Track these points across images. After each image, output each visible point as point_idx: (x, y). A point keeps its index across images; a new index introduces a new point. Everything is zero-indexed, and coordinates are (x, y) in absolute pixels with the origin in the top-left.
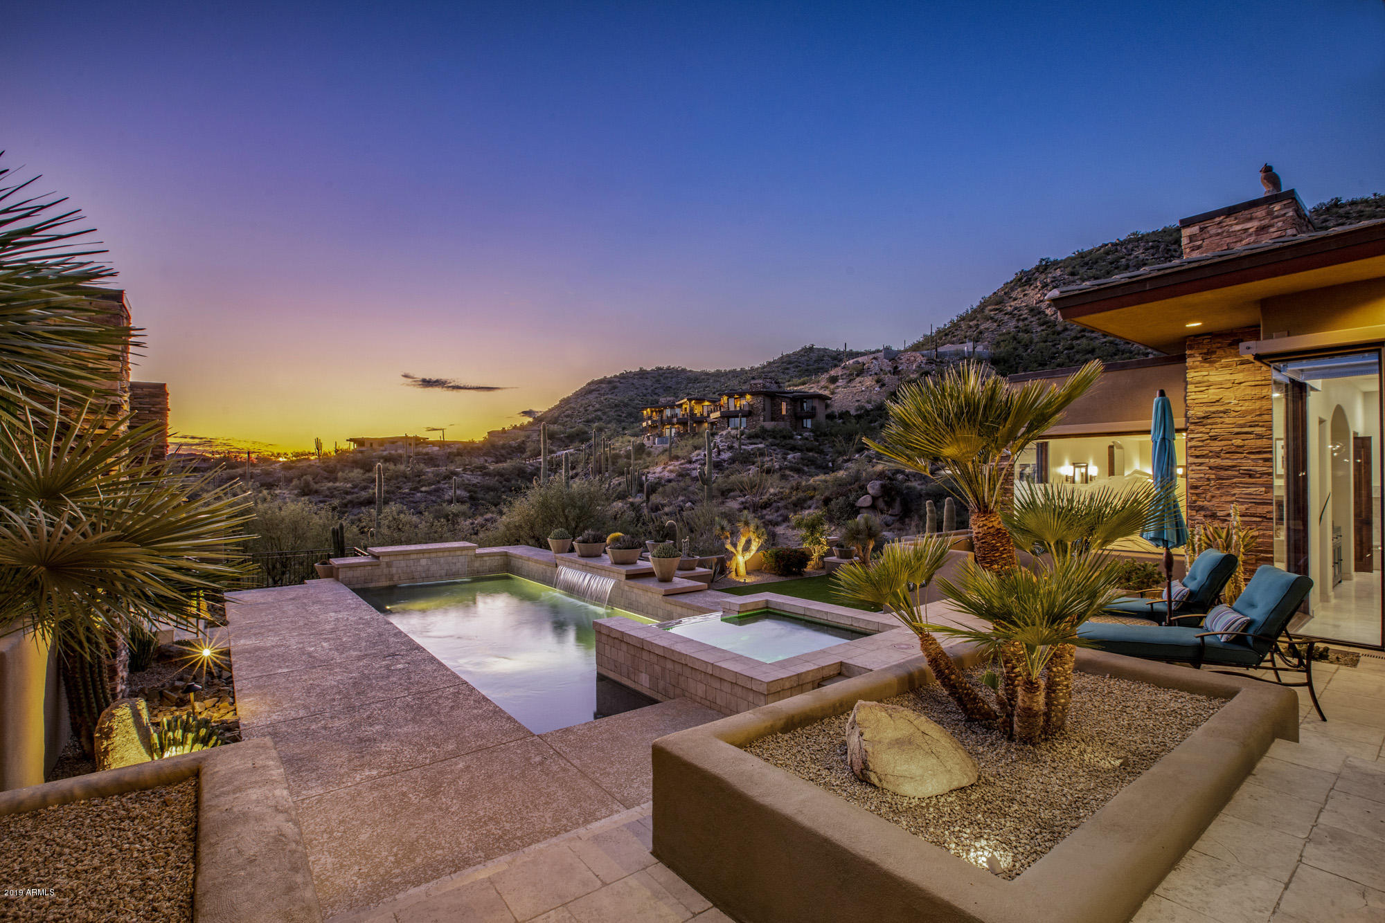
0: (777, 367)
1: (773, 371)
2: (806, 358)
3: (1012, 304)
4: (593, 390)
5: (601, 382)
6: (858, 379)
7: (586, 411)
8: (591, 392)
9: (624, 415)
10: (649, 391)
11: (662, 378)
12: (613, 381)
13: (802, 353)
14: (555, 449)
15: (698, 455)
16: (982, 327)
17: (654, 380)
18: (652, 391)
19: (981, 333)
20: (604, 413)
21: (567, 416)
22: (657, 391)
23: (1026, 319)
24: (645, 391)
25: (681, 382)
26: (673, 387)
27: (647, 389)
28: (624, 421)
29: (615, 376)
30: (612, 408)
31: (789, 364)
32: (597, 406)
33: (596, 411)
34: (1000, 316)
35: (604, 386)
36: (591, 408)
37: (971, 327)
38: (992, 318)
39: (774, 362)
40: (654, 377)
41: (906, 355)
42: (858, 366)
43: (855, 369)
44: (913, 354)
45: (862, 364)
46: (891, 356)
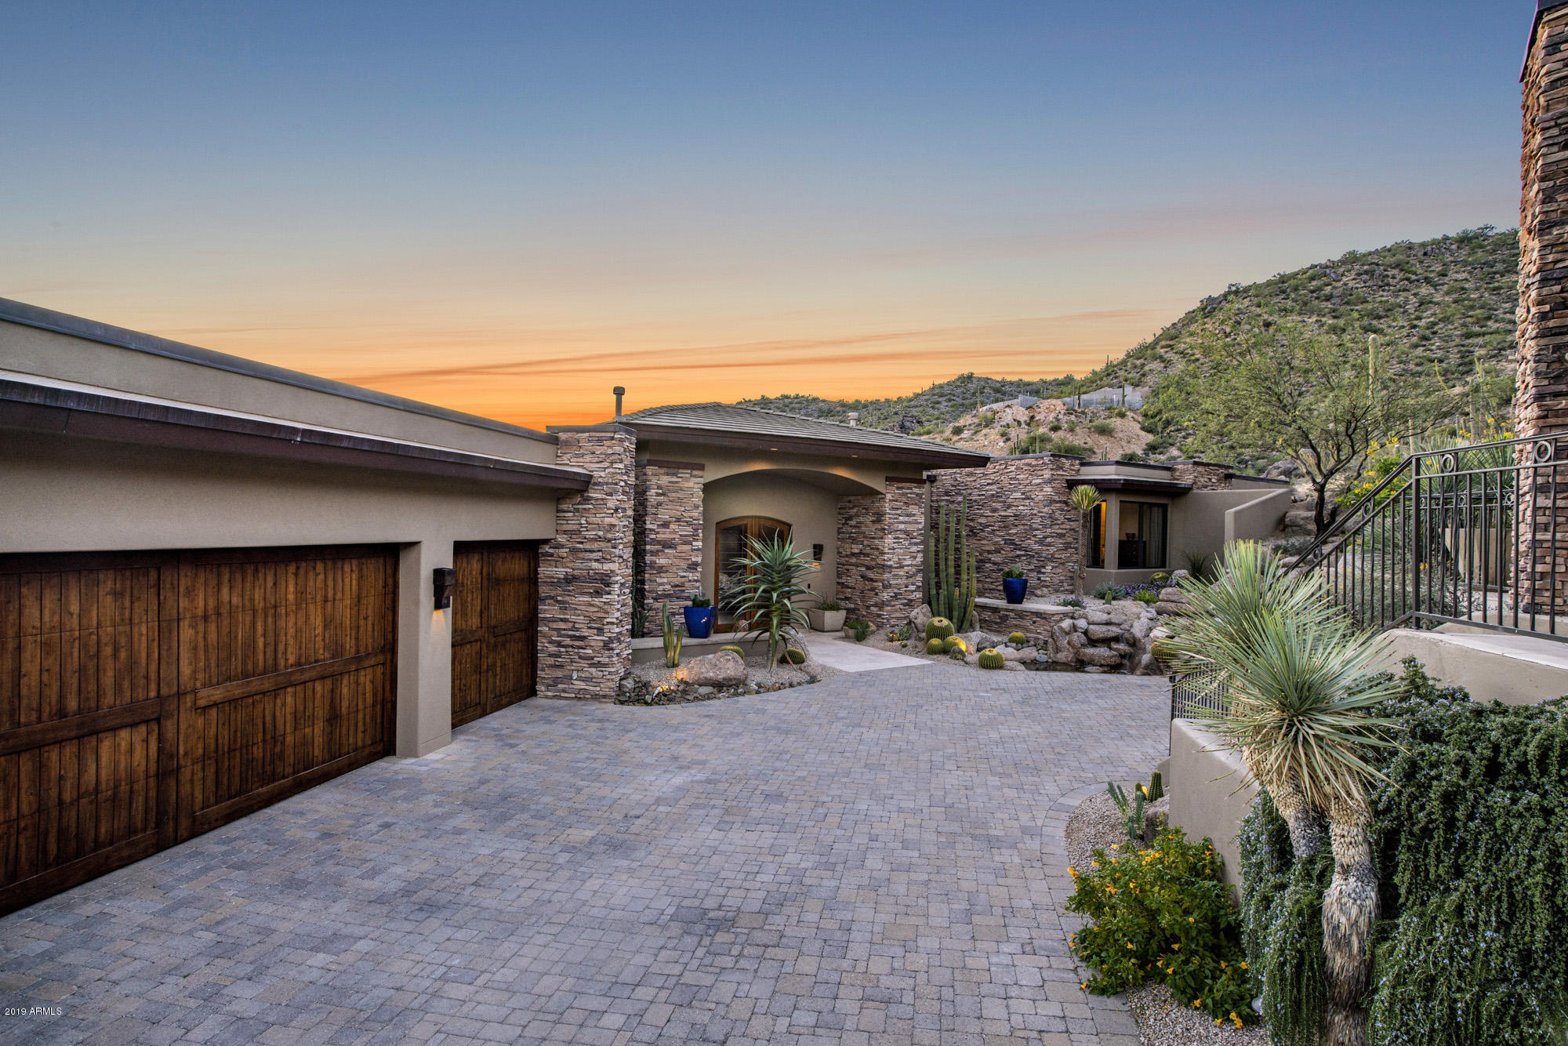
0: (927, 400)
1: (921, 405)
2: (962, 389)
3: (1188, 340)
6: (985, 431)
13: (958, 383)
16: (1147, 368)
19: (1144, 375)
23: (1198, 360)
31: (940, 397)
34: (1170, 355)
37: (1135, 367)
38: (1161, 357)
39: (923, 394)
41: (1046, 403)
42: (989, 414)
43: (985, 418)
44: (1054, 401)
45: (995, 413)
46: (1030, 404)
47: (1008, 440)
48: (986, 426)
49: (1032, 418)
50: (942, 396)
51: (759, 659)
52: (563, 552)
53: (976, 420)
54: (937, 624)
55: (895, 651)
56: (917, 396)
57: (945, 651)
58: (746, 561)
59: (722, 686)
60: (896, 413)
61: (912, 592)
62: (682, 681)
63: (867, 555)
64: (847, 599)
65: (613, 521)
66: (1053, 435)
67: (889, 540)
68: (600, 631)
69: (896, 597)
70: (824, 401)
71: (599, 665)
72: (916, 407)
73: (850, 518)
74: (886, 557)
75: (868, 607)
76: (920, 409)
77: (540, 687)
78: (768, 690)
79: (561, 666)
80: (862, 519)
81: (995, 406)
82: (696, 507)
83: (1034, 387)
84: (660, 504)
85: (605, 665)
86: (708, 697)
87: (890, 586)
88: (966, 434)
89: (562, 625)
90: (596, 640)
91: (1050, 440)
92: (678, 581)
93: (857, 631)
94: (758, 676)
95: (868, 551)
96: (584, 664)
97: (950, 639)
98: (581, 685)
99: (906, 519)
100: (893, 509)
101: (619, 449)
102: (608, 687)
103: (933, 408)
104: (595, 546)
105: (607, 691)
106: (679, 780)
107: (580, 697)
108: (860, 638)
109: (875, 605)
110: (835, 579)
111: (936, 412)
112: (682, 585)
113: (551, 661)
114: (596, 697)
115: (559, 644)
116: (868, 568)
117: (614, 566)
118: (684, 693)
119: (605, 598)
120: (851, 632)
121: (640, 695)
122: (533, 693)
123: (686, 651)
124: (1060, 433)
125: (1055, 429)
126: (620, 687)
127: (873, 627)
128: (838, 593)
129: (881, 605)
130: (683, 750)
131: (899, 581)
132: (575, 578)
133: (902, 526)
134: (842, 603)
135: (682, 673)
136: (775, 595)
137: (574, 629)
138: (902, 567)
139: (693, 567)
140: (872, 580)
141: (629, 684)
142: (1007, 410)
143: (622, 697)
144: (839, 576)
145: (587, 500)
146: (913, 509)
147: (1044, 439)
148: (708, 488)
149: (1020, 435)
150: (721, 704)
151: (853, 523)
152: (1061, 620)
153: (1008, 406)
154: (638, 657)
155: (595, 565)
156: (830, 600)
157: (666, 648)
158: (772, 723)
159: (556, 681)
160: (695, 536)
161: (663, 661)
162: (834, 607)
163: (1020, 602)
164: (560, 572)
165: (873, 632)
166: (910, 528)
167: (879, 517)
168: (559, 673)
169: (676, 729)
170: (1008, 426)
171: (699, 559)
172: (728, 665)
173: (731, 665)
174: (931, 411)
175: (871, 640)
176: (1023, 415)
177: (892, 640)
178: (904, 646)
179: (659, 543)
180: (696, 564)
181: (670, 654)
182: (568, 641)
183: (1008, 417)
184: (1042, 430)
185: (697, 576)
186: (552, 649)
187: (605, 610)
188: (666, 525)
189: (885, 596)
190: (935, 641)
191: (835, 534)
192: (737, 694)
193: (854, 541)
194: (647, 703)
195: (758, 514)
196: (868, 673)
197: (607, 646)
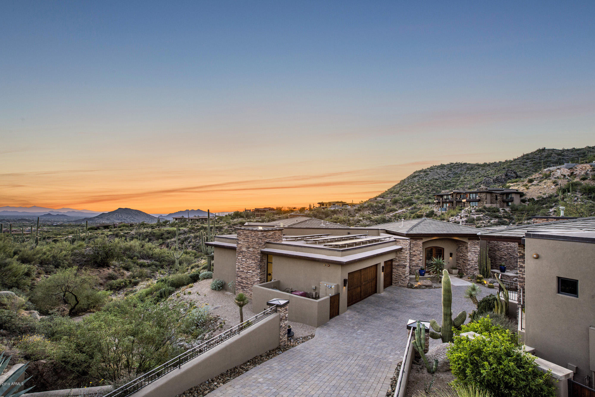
0: (520, 162)
1: (517, 164)
2: (539, 155)
4: (417, 176)
5: (420, 171)
6: (545, 181)
7: (412, 188)
8: (415, 177)
9: (431, 190)
10: (446, 175)
11: (452, 168)
12: (427, 171)
13: (537, 153)
14: (397, 209)
15: (452, 219)
17: (448, 169)
18: (447, 175)
20: (421, 189)
21: (403, 190)
22: (449, 175)
24: (443, 176)
25: (463, 170)
26: (459, 173)
27: (444, 175)
28: (430, 193)
29: (428, 169)
30: (425, 187)
31: (527, 159)
32: (418, 186)
33: (417, 188)
35: (422, 173)
36: (414, 187)
39: (518, 159)
40: (448, 168)
41: (580, 166)
42: (548, 173)
43: (546, 174)
44: (585, 165)
45: (551, 172)
46: (571, 167)
47: (557, 185)
48: (546, 178)
49: (572, 173)
50: (528, 159)
51: (435, 281)
52: (397, 260)
53: (541, 176)
54: (479, 276)
55: (469, 281)
56: (515, 160)
57: (480, 283)
58: (432, 262)
59: (427, 286)
60: (504, 168)
61: (476, 266)
62: (419, 285)
63: (464, 257)
64: (459, 266)
65: (406, 255)
66: (582, 182)
67: (469, 254)
68: (404, 275)
69: (472, 267)
70: (469, 164)
71: (404, 281)
72: (514, 165)
73: (460, 247)
74: (469, 258)
75: (464, 269)
76: (517, 166)
77: (393, 284)
78: (437, 288)
79: (397, 280)
80: (462, 248)
81: (551, 169)
82: (421, 247)
83: (582, 151)
84: (413, 247)
85: (405, 281)
86: (424, 288)
87: (470, 265)
88: (535, 182)
89: (397, 273)
90: (404, 276)
91: (581, 184)
92: (417, 263)
93: (461, 275)
94: (435, 285)
95: (464, 255)
96: (401, 280)
97: (482, 280)
98: (401, 284)
99: (474, 249)
100: (470, 246)
101: (407, 243)
102: (406, 285)
103: (523, 165)
104: (403, 260)
105: (405, 286)
106: (421, 301)
107: (400, 286)
108: (461, 277)
109: (466, 269)
110: (456, 261)
111: (525, 167)
112: (418, 264)
113: (395, 279)
114: (403, 286)
115: (396, 276)
116: (464, 260)
117: (406, 264)
118: (420, 287)
119: (405, 269)
120: (459, 276)
121: (411, 287)
122: (392, 285)
123: (420, 279)
124: (587, 181)
125: (584, 179)
126: (408, 285)
127: (465, 274)
128: (457, 265)
129: (468, 269)
130: (421, 297)
131: (473, 264)
132: (399, 265)
133: (473, 250)
134: (458, 267)
135: (419, 283)
136: (438, 269)
137: (399, 274)
138: (473, 260)
139: (420, 260)
140: (465, 263)
141: (409, 285)
142: (558, 170)
143: (408, 287)
144: (457, 260)
145: (402, 251)
146: (477, 246)
147: (576, 184)
148: (423, 243)
149: (563, 183)
150: (427, 290)
151: (460, 248)
152: (514, 278)
153: (558, 169)
154: (411, 279)
155: (403, 263)
156: (455, 266)
157: (416, 278)
158: (437, 294)
159: (396, 283)
160: (421, 254)
161: (415, 280)
162: (455, 269)
163: (504, 272)
164: (397, 264)
165: (465, 276)
166: (475, 251)
167: (467, 248)
168: (397, 282)
169: (419, 294)
170: (558, 178)
171: (422, 258)
172: (429, 283)
173: (429, 282)
174: (522, 167)
175: (464, 278)
176: (566, 172)
177: (469, 278)
178: (471, 280)
179: (413, 255)
180: (421, 259)
181: (417, 279)
182: (398, 276)
183: (558, 173)
184: (576, 180)
185: (421, 262)
186: (395, 277)
187: (405, 271)
188: (414, 251)
189: (469, 267)
190: (478, 280)
191: (456, 250)
192: (430, 288)
193: (461, 253)
194: (413, 288)
195: (435, 246)
196: (460, 286)
197: (405, 277)
